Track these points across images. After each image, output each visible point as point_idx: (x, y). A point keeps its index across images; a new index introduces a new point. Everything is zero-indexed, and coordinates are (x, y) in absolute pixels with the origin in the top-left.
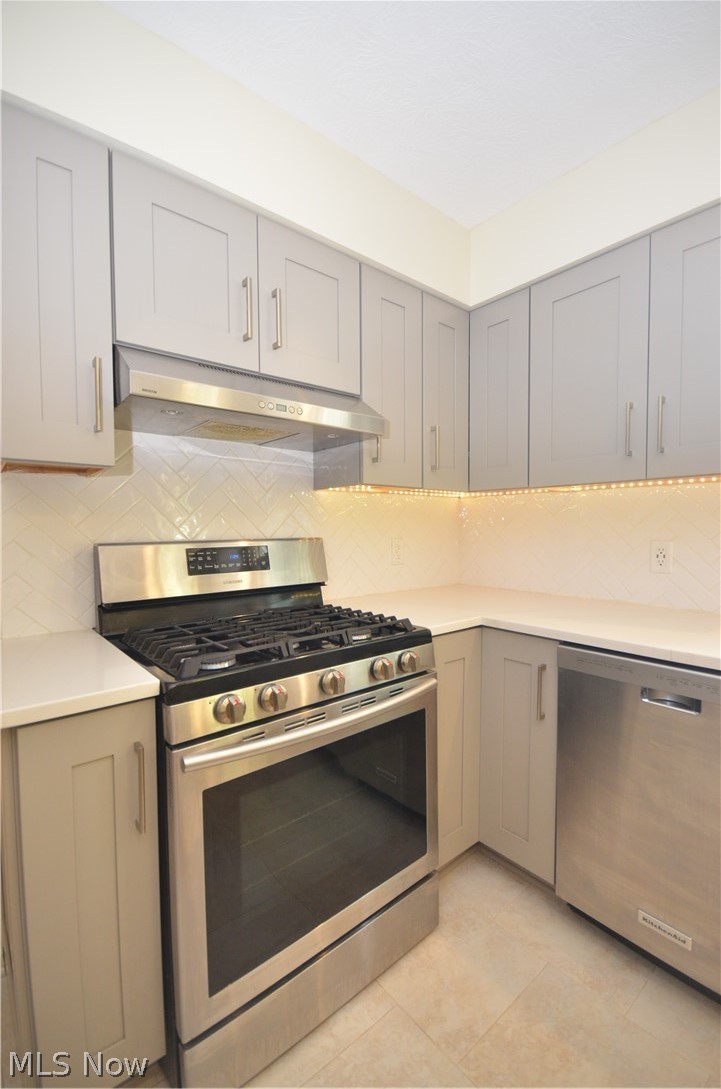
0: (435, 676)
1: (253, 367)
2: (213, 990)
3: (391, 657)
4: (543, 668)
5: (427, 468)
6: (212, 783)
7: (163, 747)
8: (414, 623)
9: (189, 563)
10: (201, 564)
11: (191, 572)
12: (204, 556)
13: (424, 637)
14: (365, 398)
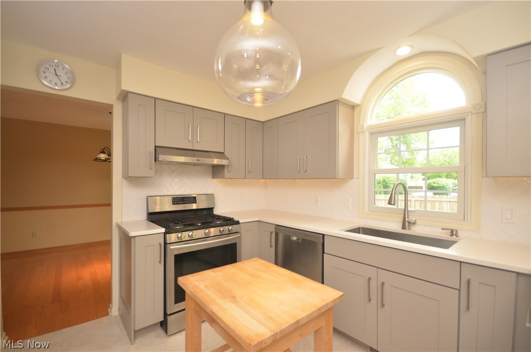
0: (240, 234)
1: (191, 148)
2: (176, 303)
3: (226, 228)
4: (272, 232)
5: (247, 172)
6: (176, 253)
7: (165, 244)
8: (235, 219)
9: (173, 201)
10: (176, 201)
11: (173, 204)
12: (177, 200)
13: (238, 223)
14: (225, 153)
